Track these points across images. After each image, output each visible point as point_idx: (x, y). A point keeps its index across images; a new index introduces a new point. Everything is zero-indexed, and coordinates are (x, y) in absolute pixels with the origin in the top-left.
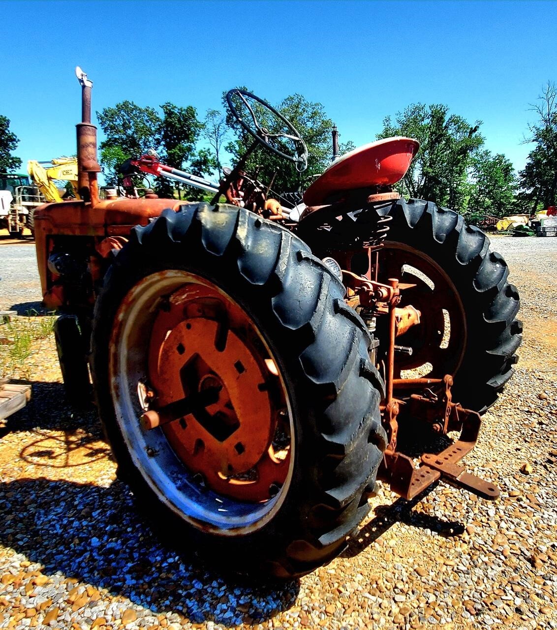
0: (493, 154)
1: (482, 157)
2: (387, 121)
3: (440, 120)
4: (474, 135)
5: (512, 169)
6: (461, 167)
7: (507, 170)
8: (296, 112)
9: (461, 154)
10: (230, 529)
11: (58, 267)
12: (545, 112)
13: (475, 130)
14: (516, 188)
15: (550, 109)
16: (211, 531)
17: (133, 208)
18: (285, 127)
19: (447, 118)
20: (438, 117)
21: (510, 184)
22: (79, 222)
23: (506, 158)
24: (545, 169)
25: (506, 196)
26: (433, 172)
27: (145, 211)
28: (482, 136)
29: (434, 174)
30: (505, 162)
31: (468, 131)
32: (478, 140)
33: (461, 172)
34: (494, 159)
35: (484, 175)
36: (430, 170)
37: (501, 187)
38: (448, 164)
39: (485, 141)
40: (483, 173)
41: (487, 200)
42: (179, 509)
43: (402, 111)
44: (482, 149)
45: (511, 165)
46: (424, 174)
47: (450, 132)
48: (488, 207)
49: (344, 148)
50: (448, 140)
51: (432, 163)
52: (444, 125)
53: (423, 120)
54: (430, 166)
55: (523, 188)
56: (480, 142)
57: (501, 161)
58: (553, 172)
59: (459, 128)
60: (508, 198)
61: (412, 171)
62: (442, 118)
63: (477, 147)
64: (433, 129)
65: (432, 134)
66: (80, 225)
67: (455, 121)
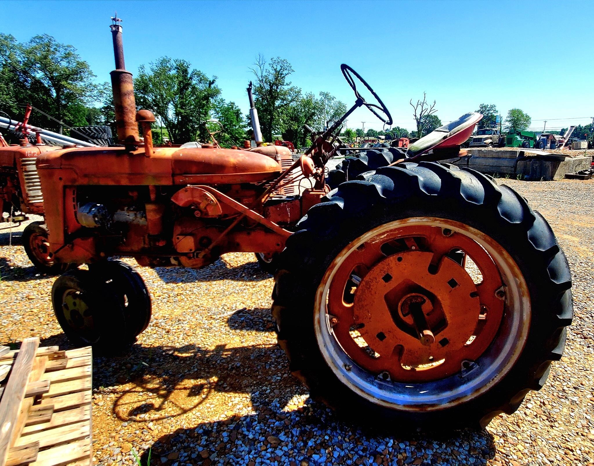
0: (227, 102)
1: (219, 103)
2: (142, 69)
3: (185, 71)
4: (212, 86)
5: (241, 113)
6: (206, 110)
7: (238, 113)
8: (48, 51)
9: (205, 100)
10: (450, 402)
11: (96, 219)
12: (259, 74)
13: (213, 83)
14: (245, 127)
15: (262, 73)
16: (429, 409)
17: (212, 158)
18: (38, 63)
19: (190, 71)
20: (183, 70)
21: (241, 124)
22: (128, 171)
23: (236, 104)
24: (263, 115)
25: (239, 132)
26: (185, 112)
27: (229, 162)
28: (219, 87)
29: (185, 114)
30: (235, 108)
31: (208, 83)
32: (216, 90)
33: (206, 114)
34: (228, 105)
35: (222, 117)
36: (182, 111)
37: (235, 126)
38: (195, 107)
39: (221, 92)
40: (221, 115)
41: (226, 134)
42: (392, 403)
43: (154, 62)
44: (219, 97)
45: (239, 110)
46: (177, 114)
47: (194, 82)
48: (228, 140)
49: (102, 87)
50: (194, 88)
51: (183, 105)
52: (189, 76)
53: (170, 71)
54: (182, 108)
55: (250, 127)
56: (217, 92)
57: (232, 107)
58: (269, 117)
59: (201, 80)
60: (241, 134)
61: (167, 111)
62: (186, 70)
63: (217, 96)
64: (181, 79)
65: (180, 82)
66: (129, 174)
67: (197, 73)
